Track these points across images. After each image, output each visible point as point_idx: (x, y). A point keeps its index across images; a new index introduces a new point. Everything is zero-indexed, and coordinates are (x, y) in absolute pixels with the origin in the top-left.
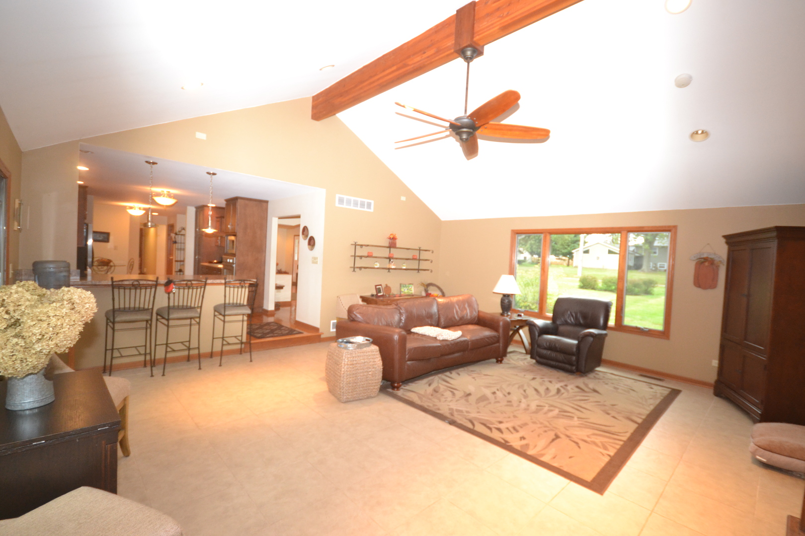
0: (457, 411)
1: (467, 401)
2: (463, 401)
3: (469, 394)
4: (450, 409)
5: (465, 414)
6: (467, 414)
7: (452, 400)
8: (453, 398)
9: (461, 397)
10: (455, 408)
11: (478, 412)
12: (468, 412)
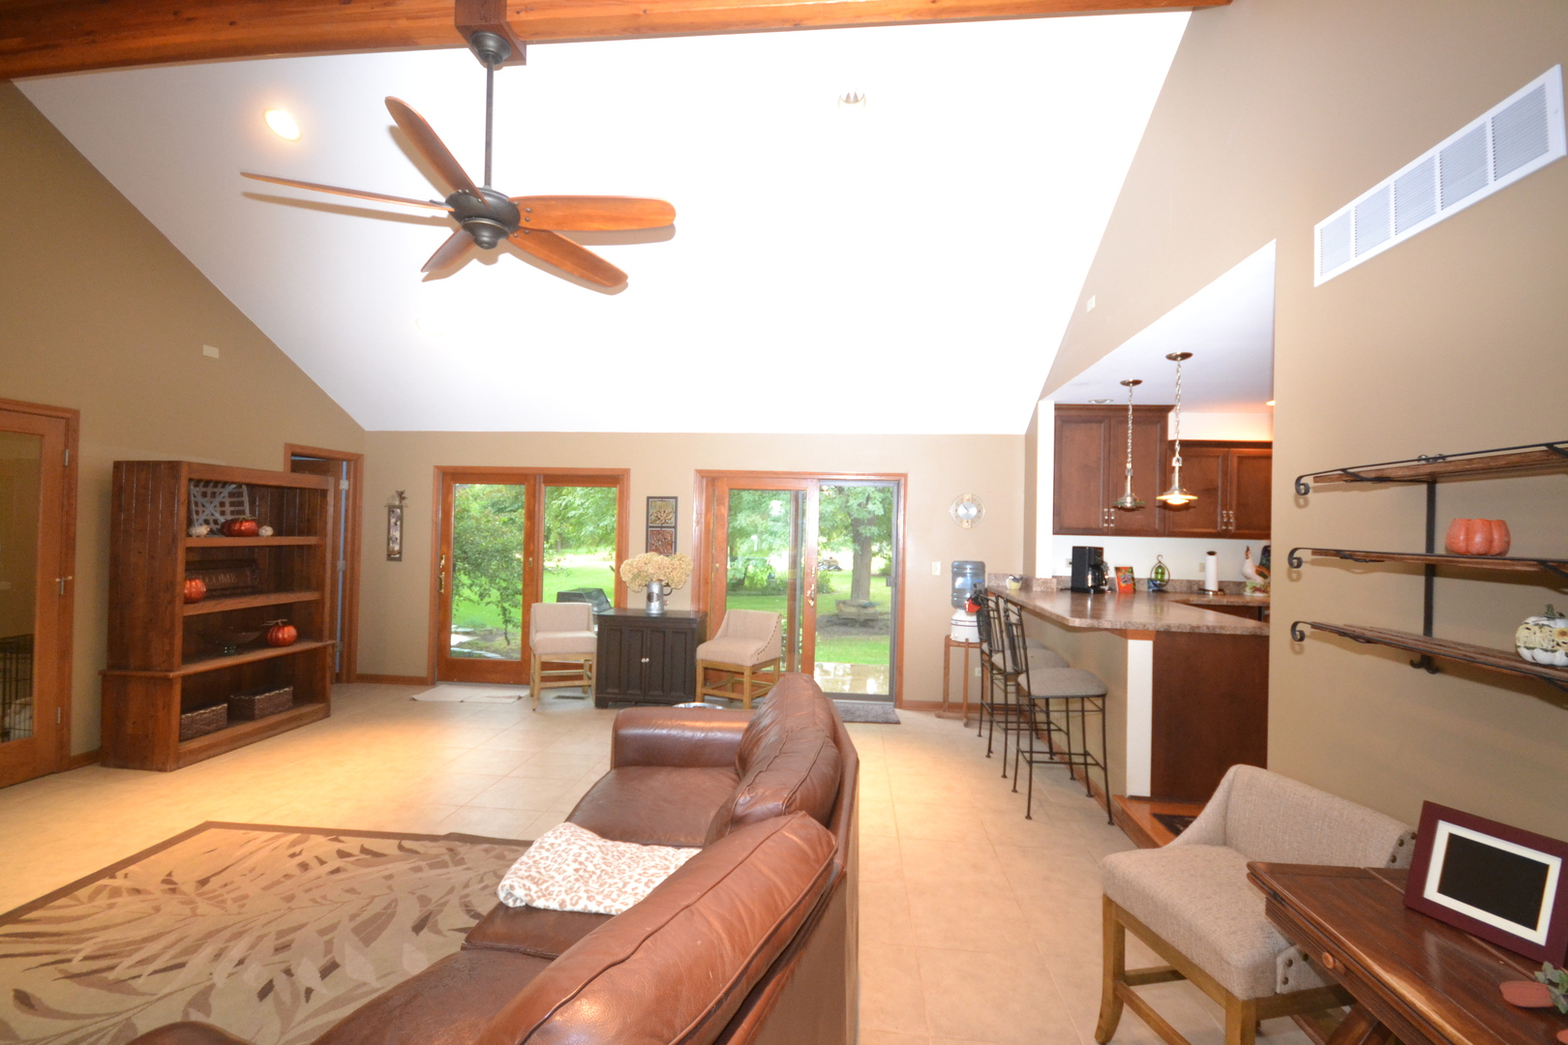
0: (443, 865)
1: (424, 900)
2: (435, 895)
3: (418, 928)
4: (461, 862)
5: (422, 864)
6: (417, 864)
7: (466, 886)
8: (467, 895)
9: (445, 904)
10: (452, 869)
11: (390, 877)
12: (418, 869)
